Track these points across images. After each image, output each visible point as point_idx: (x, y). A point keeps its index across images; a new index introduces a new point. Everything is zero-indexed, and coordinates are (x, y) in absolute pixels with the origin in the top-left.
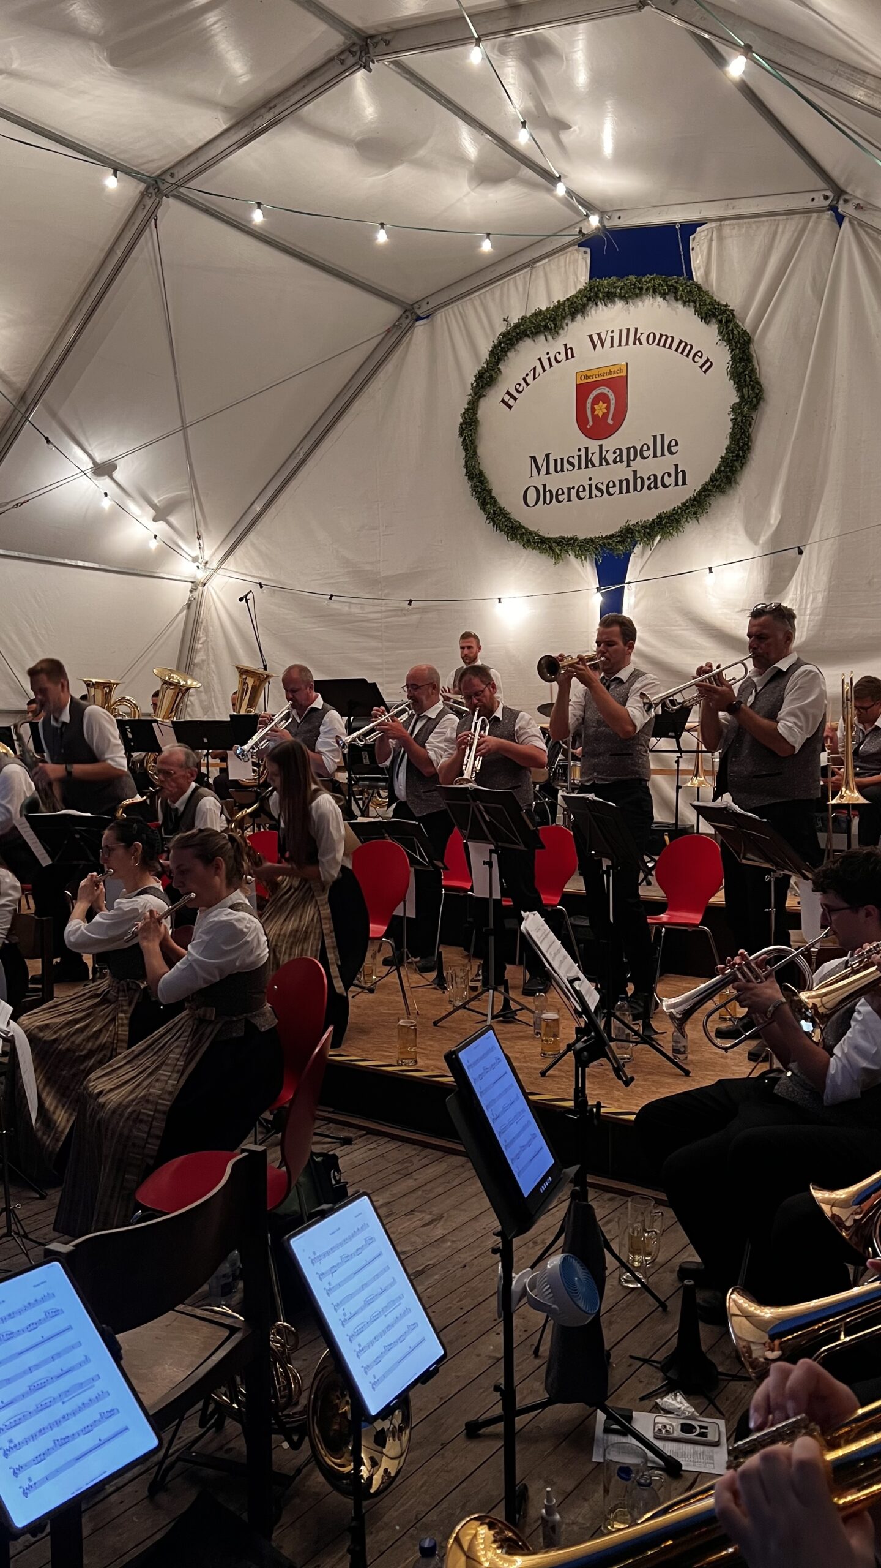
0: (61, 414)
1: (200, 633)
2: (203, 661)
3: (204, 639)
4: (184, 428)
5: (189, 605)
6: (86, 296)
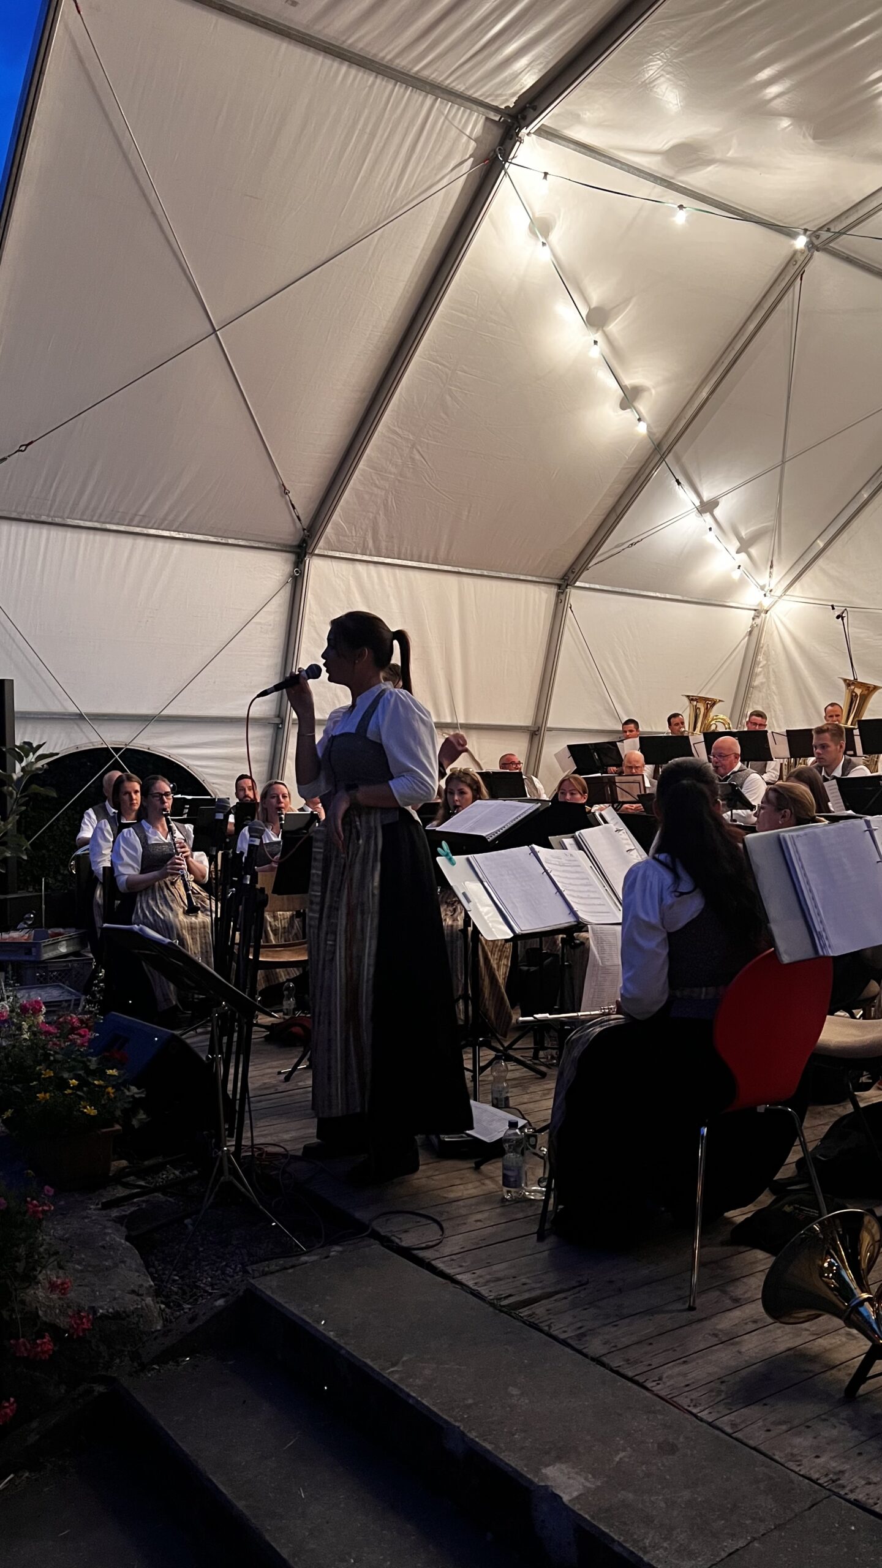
4: (783, 462)
5: (750, 633)
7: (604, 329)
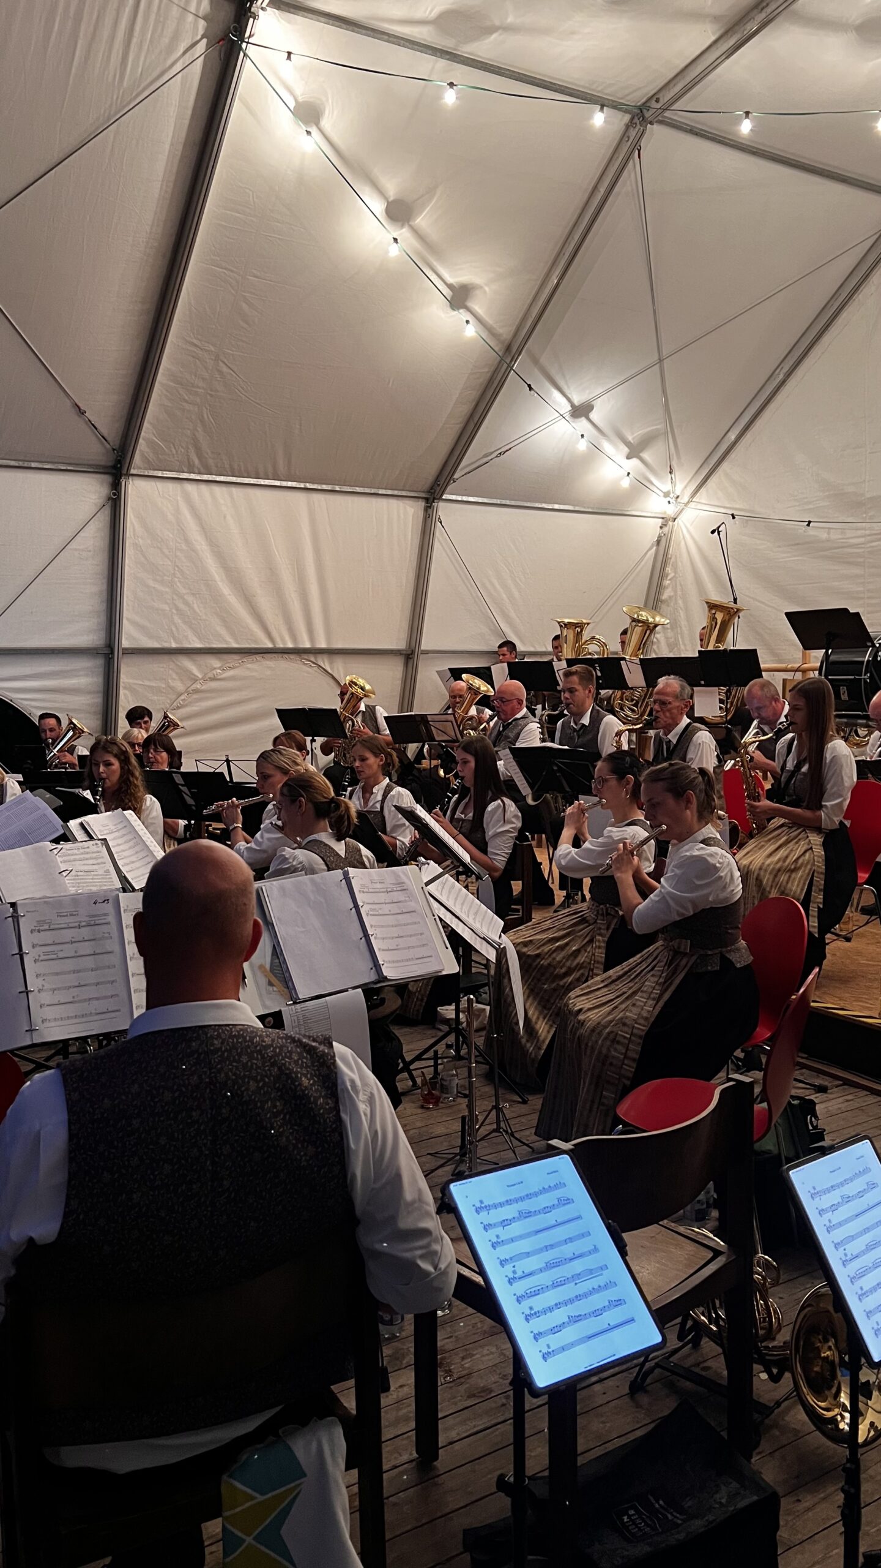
0: (543, 360)
1: (669, 570)
2: (670, 597)
3: (673, 575)
4: (661, 361)
5: (658, 542)
6: (570, 238)
7: (410, 223)
